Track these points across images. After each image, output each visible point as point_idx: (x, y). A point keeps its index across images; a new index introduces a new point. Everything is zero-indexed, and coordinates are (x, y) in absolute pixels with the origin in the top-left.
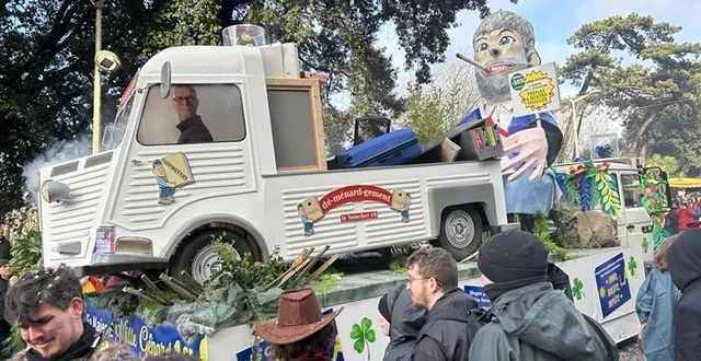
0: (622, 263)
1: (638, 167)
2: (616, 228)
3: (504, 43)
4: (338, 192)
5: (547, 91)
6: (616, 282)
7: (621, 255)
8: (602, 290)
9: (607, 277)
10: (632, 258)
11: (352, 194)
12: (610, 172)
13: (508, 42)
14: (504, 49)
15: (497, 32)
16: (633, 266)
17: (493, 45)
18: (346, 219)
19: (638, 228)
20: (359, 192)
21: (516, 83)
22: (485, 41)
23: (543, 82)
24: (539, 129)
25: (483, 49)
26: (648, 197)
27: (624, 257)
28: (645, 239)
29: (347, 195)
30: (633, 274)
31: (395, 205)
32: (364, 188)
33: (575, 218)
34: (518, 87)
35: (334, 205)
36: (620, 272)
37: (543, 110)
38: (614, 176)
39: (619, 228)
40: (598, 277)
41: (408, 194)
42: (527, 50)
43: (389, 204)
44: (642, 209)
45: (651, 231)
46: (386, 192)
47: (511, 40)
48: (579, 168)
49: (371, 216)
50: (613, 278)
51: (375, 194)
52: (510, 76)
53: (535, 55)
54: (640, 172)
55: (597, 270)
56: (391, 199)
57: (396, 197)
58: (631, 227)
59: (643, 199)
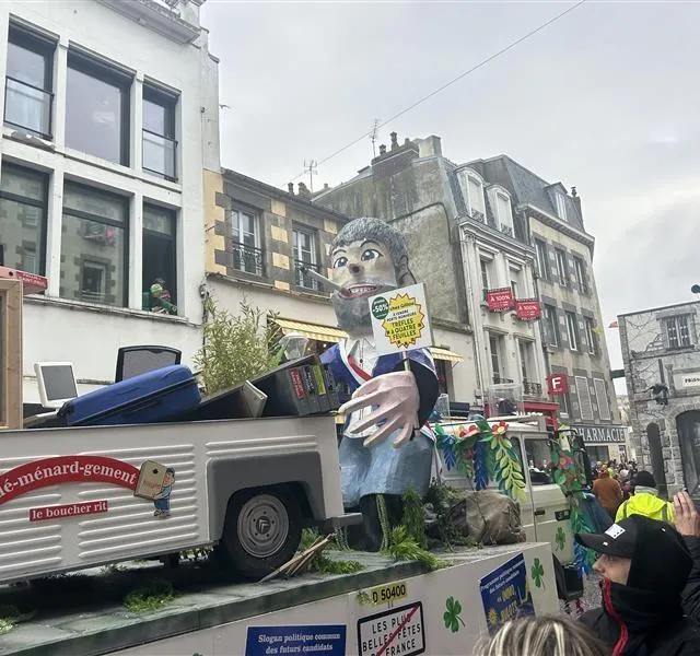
0: (522, 569)
1: (548, 429)
2: (517, 515)
3: (367, 258)
4: (29, 468)
5: (416, 322)
6: (512, 599)
7: (520, 557)
8: (493, 612)
9: (499, 592)
10: (537, 561)
11: (58, 471)
12: (509, 437)
13: (372, 256)
14: (368, 265)
15: (359, 243)
16: (538, 571)
17: (353, 259)
18: (41, 516)
19: (550, 514)
20: (75, 468)
21: (378, 309)
22: (342, 254)
23: (411, 309)
24: (407, 372)
25: (341, 264)
26: (563, 471)
27: (526, 560)
28: (560, 530)
29: (48, 473)
30: (538, 584)
31: (142, 490)
32: (84, 460)
33: (464, 501)
34: (381, 315)
35: (19, 492)
36: (520, 582)
37: (411, 347)
38: (515, 441)
39: (522, 516)
40: (485, 594)
41: (170, 471)
42: (398, 270)
43: (134, 487)
44: (556, 486)
45: (568, 518)
46: (127, 468)
47: (376, 255)
48: (471, 429)
49: (95, 509)
50: (509, 592)
51: (107, 471)
52: (371, 300)
53: (409, 276)
54: (550, 436)
55: (484, 581)
56: (136, 480)
57: (147, 476)
58: (540, 512)
59: (557, 472)
